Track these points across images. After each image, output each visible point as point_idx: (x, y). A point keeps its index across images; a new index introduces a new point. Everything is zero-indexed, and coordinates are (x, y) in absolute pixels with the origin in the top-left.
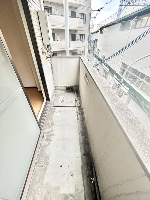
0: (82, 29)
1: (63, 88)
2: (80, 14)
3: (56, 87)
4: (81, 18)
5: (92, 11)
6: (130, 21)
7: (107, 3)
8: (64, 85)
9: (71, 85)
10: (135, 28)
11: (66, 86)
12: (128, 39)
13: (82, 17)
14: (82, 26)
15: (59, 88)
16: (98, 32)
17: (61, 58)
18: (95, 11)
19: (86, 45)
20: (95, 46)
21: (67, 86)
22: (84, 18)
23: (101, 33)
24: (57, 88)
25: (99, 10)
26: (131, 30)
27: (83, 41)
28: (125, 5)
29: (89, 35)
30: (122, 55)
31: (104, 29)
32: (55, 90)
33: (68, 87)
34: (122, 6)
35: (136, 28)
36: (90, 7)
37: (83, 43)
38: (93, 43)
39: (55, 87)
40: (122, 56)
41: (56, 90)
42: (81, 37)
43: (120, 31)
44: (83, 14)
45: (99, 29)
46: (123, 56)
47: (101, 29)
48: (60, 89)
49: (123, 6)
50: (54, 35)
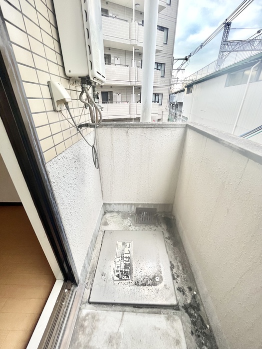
0: (159, 85)
1: (126, 209)
2: (156, 64)
3: (108, 206)
4: (157, 70)
5: (175, 60)
6: (244, 71)
7: (202, 46)
8: (130, 202)
9: (149, 202)
10: (257, 80)
11: (134, 204)
12: (245, 98)
13: (159, 68)
14: (159, 81)
15: (117, 208)
16: (183, 91)
17: (126, 129)
18: (179, 59)
19: (164, 110)
20: (177, 113)
21: (139, 204)
22: (163, 69)
23: (189, 92)
24: (109, 208)
25: (186, 59)
26: (251, 84)
27: (160, 103)
28: (229, 50)
29: (170, 95)
30: (235, 125)
31: (194, 86)
32: (105, 213)
33: (140, 206)
34: (223, 52)
35: (259, 79)
36: (173, 53)
37: (161, 106)
38: (174, 108)
39: (105, 204)
40: (234, 128)
41: (108, 215)
42: (157, 97)
43: (226, 86)
44: (161, 64)
45: (186, 87)
46: (236, 127)
47: (189, 87)
48: (118, 212)
49: (225, 52)
50: (112, 94)
